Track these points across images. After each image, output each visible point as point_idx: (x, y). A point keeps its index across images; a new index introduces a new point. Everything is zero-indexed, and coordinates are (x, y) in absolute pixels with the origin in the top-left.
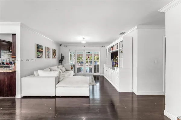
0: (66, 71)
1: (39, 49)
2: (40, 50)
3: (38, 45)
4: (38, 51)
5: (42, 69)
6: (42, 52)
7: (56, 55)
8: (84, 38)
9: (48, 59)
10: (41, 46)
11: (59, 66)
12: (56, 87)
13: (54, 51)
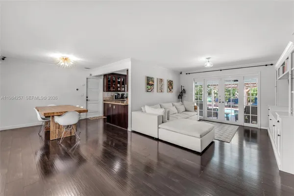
0: (186, 111)
1: (149, 82)
2: (151, 82)
3: (148, 77)
4: (148, 84)
5: (150, 105)
6: (153, 85)
7: (172, 88)
8: (209, 58)
9: (161, 93)
10: (152, 78)
11: (176, 104)
12: (159, 128)
13: (170, 83)
